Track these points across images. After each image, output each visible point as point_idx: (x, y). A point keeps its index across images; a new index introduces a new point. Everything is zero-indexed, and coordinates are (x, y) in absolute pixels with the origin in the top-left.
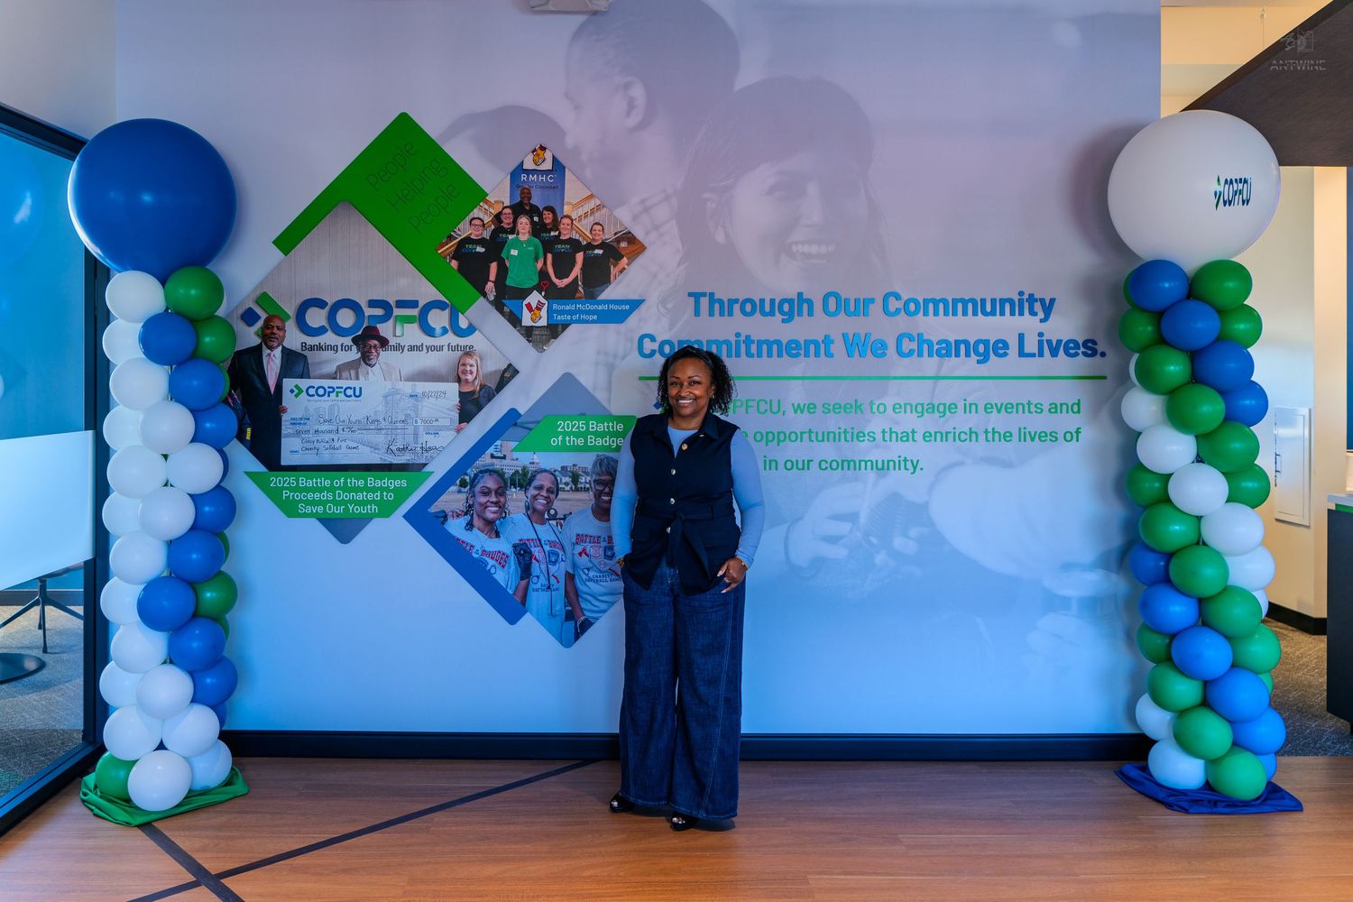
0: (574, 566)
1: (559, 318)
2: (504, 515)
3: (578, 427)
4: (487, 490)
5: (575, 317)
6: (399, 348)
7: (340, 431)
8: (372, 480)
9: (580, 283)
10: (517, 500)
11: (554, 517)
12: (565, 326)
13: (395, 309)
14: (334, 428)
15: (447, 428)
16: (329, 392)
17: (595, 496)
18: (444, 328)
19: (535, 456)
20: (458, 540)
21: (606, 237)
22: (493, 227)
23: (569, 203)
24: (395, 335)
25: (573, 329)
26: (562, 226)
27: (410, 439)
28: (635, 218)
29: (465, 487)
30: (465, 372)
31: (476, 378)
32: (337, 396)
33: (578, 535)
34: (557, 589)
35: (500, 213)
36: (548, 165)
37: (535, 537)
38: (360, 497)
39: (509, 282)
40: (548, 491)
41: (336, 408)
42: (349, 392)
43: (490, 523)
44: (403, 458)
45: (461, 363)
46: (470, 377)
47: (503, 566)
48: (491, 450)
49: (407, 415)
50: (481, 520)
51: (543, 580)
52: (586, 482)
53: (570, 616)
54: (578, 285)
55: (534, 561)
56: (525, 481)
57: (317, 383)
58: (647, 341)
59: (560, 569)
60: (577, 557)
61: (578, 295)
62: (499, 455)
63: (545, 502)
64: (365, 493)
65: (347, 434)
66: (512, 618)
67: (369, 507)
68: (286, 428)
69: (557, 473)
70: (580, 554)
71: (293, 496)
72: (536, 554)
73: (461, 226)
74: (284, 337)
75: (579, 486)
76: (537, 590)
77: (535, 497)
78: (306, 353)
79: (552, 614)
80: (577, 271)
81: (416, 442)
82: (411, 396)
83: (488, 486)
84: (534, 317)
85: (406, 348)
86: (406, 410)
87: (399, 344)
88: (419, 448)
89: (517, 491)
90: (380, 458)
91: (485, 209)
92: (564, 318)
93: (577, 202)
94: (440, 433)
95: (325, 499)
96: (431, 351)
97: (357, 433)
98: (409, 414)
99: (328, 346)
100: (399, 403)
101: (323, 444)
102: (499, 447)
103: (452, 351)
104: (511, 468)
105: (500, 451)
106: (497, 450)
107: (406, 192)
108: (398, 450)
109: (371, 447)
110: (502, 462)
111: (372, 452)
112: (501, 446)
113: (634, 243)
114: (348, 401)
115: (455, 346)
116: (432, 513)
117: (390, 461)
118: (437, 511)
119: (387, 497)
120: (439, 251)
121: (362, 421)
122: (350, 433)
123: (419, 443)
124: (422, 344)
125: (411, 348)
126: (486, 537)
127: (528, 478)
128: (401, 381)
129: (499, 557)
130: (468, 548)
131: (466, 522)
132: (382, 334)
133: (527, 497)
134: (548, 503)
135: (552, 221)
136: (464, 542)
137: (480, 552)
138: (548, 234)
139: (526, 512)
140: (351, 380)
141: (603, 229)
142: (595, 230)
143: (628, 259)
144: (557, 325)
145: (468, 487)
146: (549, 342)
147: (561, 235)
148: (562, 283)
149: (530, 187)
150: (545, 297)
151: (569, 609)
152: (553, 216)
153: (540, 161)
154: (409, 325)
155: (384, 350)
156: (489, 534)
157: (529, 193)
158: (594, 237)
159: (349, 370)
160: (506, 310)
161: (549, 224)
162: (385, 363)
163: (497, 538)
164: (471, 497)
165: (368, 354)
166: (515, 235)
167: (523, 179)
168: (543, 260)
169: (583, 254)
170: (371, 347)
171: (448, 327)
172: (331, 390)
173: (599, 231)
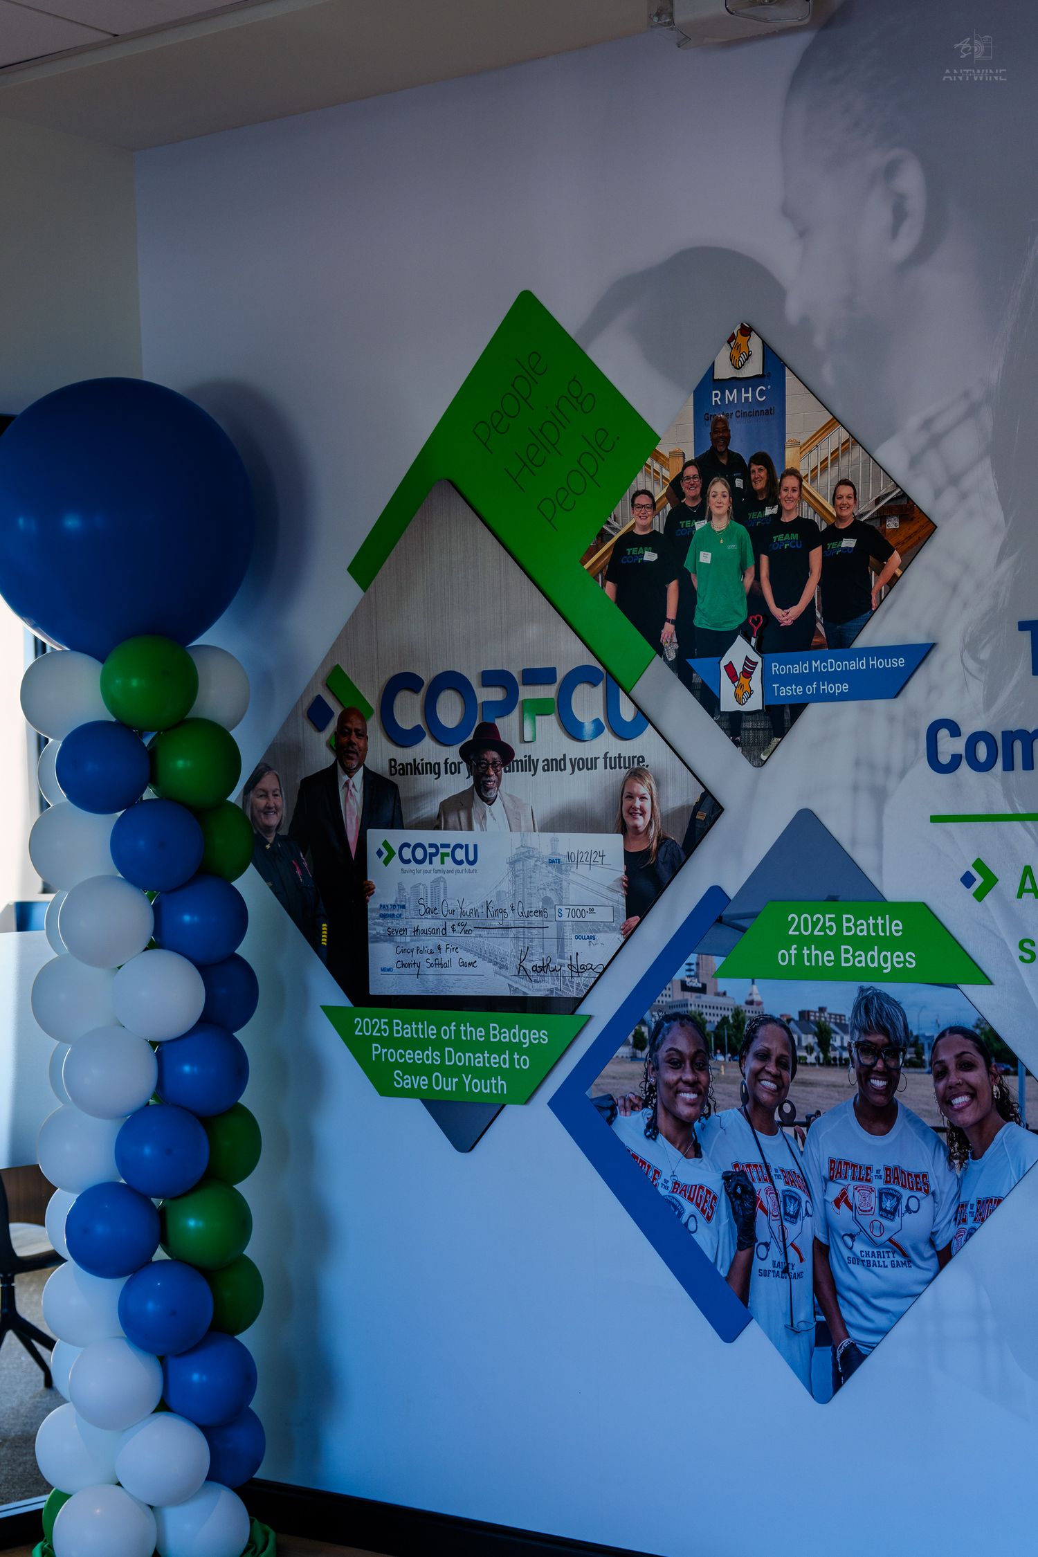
0: (828, 1227)
1: (784, 691)
2: (706, 1111)
3: (823, 928)
4: (676, 1057)
5: (811, 689)
6: (529, 765)
7: (449, 930)
8: (500, 1030)
9: (818, 615)
10: (727, 1080)
11: (789, 1120)
12: (797, 709)
13: (521, 688)
14: (438, 924)
15: (606, 927)
16: (432, 855)
17: (859, 1076)
18: (597, 721)
19: (755, 987)
20: (635, 1156)
21: (862, 510)
22: (669, 507)
23: (795, 443)
24: (523, 741)
25: (814, 712)
26: (784, 494)
27: (552, 948)
28: (914, 462)
29: (642, 1049)
30: (632, 812)
31: (650, 823)
32: (443, 862)
33: (832, 1161)
34: (800, 1275)
35: (679, 478)
36: (754, 368)
37: (759, 1160)
38: (480, 1060)
39: (700, 621)
40: (780, 1062)
41: (442, 884)
42: (460, 854)
43: (684, 1125)
44: (543, 986)
45: (626, 794)
46: (641, 822)
47: (709, 1218)
48: (681, 974)
49: (546, 900)
50: (670, 1118)
51: (775, 1254)
52: (843, 1048)
53: (825, 1334)
54: (815, 619)
55: (759, 1211)
56: (739, 1040)
57: (413, 836)
58: (943, 734)
59: (803, 1232)
60: (832, 1208)
61: (816, 640)
62: (695, 983)
63: (772, 1086)
64: (486, 1055)
65: (457, 937)
66: (729, 1330)
67: (493, 1081)
68: (375, 927)
69: (792, 1025)
70: (837, 1203)
71: (386, 1053)
72: (762, 1196)
73: (618, 511)
74: (366, 749)
75: (832, 1054)
76: (765, 1273)
77: (756, 1076)
78: (397, 779)
79: (792, 1329)
80: (811, 589)
81: (561, 957)
82: (551, 861)
83: (680, 1048)
84: (740, 692)
85: (540, 765)
86: (544, 889)
87: (530, 756)
88: (566, 965)
89: (727, 1060)
90: (509, 985)
91: (655, 471)
92: (792, 690)
93: (809, 438)
94: (597, 936)
95: (430, 1062)
96: (579, 769)
97: (473, 935)
98: (550, 898)
99: (426, 764)
100: (533, 874)
101: (427, 956)
102: (694, 967)
103: (611, 768)
104: (716, 1011)
105: (697, 976)
106: (692, 973)
107: (532, 450)
108: (534, 969)
109: (495, 964)
110: (700, 997)
111: (496, 973)
112: (698, 964)
113: (912, 519)
114: (458, 871)
115: (615, 758)
116: (592, 1100)
117: (524, 992)
118: (601, 1094)
119: (519, 1064)
120: (586, 566)
121: (480, 911)
122: (463, 934)
123: (566, 956)
124: (565, 755)
125: (548, 765)
126: (679, 1154)
127: (745, 1033)
128: (534, 831)
129: (701, 1196)
130: (651, 1174)
131: (647, 1121)
132: (504, 738)
133: (744, 1075)
134: (779, 1089)
135: (767, 485)
136: (643, 1162)
137: (670, 1185)
138: (760, 513)
139: (744, 1105)
140: (462, 830)
141: (855, 493)
142: (841, 497)
143: (901, 555)
144: (783, 706)
145: (647, 1050)
146: (769, 744)
147: (784, 514)
148: (787, 616)
149: (727, 415)
150: (759, 649)
151: (822, 1318)
152: (769, 473)
153: (743, 358)
154: (543, 717)
155: (507, 769)
156: (683, 1147)
157: (727, 430)
158: (839, 512)
159: (458, 811)
160: (696, 679)
161: (761, 490)
162: (510, 796)
163: (696, 1156)
164: (653, 1069)
165: (484, 779)
166: (706, 521)
167: (716, 401)
168: (753, 569)
169: (823, 550)
170: (488, 764)
171: (602, 720)
172: (433, 850)
173: (849, 497)
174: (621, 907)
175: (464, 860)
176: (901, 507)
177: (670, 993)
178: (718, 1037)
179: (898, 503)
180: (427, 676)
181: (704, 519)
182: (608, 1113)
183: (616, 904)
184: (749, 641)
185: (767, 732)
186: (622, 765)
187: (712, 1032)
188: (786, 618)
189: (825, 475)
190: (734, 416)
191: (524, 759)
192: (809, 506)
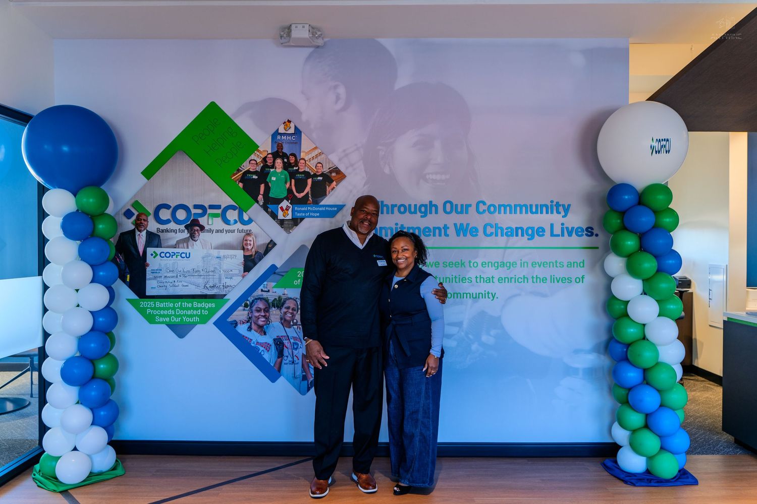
2: (268, 323)
4: (259, 309)
5: (307, 214)
6: (210, 231)
7: (179, 276)
8: (196, 303)
10: (275, 315)
12: (302, 219)
13: (208, 210)
14: (174, 275)
15: (236, 275)
16: (172, 255)
18: (235, 220)
19: (286, 291)
20: (243, 336)
21: (324, 170)
22: (262, 165)
23: (304, 152)
24: (208, 224)
26: (300, 164)
27: (217, 281)
28: (340, 160)
29: (247, 307)
30: (246, 245)
31: (253, 248)
32: (177, 257)
34: (298, 363)
35: (266, 157)
36: (292, 131)
37: (285, 335)
38: (189, 312)
39: (271, 195)
40: (293, 309)
41: (176, 264)
42: (183, 255)
43: (261, 327)
44: (213, 291)
45: (244, 240)
46: (250, 247)
47: (268, 351)
48: (261, 287)
49: (215, 268)
50: (256, 326)
51: (290, 359)
53: (304, 378)
54: (309, 197)
55: (285, 348)
56: (280, 304)
57: (165, 250)
59: (299, 352)
61: (309, 202)
62: (266, 290)
63: (291, 316)
64: (192, 311)
65: (182, 278)
66: (273, 379)
67: (194, 318)
68: (149, 275)
69: (297, 300)
71: (153, 312)
72: (286, 344)
73: (244, 164)
74: (148, 225)
76: (286, 364)
77: (285, 313)
78: (159, 234)
79: (295, 377)
80: (308, 189)
81: (220, 282)
82: (217, 257)
83: (260, 307)
84: (284, 214)
85: (214, 231)
86: (215, 265)
87: (210, 229)
88: (222, 286)
89: (276, 309)
90: (200, 291)
93: (308, 151)
94: (233, 278)
95: (170, 314)
96: (228, 233)
97: (188, 278)
99: (172, 230)
100: (211, 261)
101: (169, 284)
103: (240, 233)
104: (272, 297)
105: (266, 288)
107: (214, 145)
108: (210, 287)
109: (196, 286)
110: (267, 293)
111: (196, 288)
112: (267, 285)
114: (183, 260)
115: (241, 230)
116: (229, 322)
117: (206, 293)
118: (232, 320)
119: (204, 313)
120: (233, 178)
121: (190, 271)
122: (184, 277)
123: (222, 283)
124: (223, 229)
125: (217, 231)
126: (259, 335)
127: (282, 302)
128: (212, 249)
129: (266, 345)
130: (249, 340)
131: (248, 327)
132: (201, 223)
133: (281, 313)
134: (292, 316)
135: (295, 161)
136: (246, 338)
137: (255, 343)
138: (292, 168)
139: (281, 320)
140: (184, 248)
141: (322, 166)
142: (318, 167)
143: (336, 182)
144: (297, 219)
145: (249, 308)
146: (293, 228)
147: (300, 169)
148: (300, 196)
149: (282, 142)
150: (290, 203)
151: (305, 374)
152: (295, 158)
153: (288, 128)
154: (216, 218)
155: (202, 232)
156: (260, 333)
157: (282, 146)
158: (317, 170)
159: (183, 243)
160: (269, 210)
161: (293, 163)
162: (203, 239)
163: (264, 335)
164: (251, 313)
165: (194, 234)
166: (274, 169)
167: (279, 138)
168: (289, 183)
169: (312, 180)
170: (195, 231)
171: (237, 220)
173: (320, 167)
175: (185, 257)
177: (257, 292)
178: (272, 303)
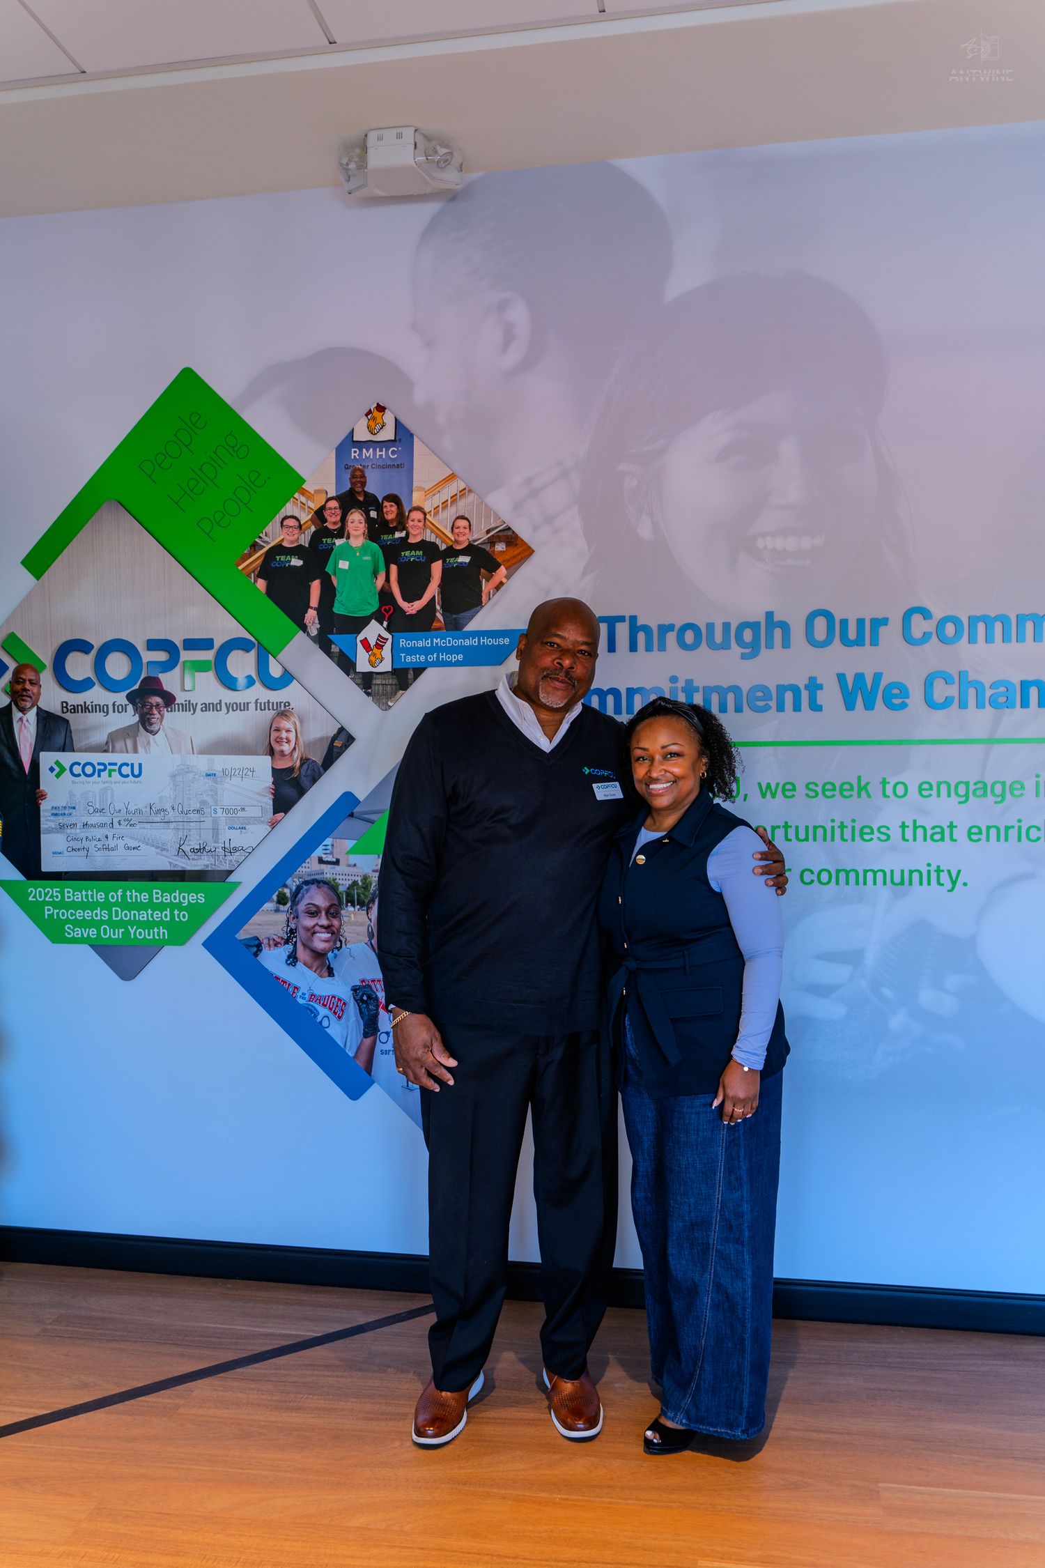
2: (338, 945)
4: (313, 909)
5: (432, 657)
6: (189, 707)
7: (116, 824)
8: (159, 893)
9: (438, 607)
10: (356, 924)
12: (419, 671)
13: (182, 652)
14: (107, 820)
15: (256, 820)
16: (100, 771)
18: (249, 677)
20: (277, 978)
21: (475, 537)
22: (313, 529)
23: (420, 489)
24: (183, 689)
25: (430, 674)
26: (411, 523)
27: (208, 836)
28: (517, 506)
29: (285, 904)
30: (279, 741)
31: (295, 748)
32: (110, 776)
35: (323, 508)
36: (388, 434)
38: (143, 916)
39: (338, 609)
41: (109, 792)
42: (126, 770)
43: (319, 955)
44: (200, 862)
45: (273, 728)
46: (286, 748)
47: (339, 1017)
48: (319, 852)
49: (203, 803)
50: (308, 952)
54: (435, 611)
55: (381, 1011)
56: (366, 896)
57: (83, 757)
61: (435, 625)
62: (330, 858)
65: (123, 829)
66: (354, 1092)
67: (156, 930)
71: (58, 913)
73: (269, 529)
74: (39, 693)
76: (386, 1052)
79: (408, 1087)
80: (433, 590)
81: (216, 842)
82: (208, 775)
83: (316, 903)
84: (373, 659)
85: (199, 707)
86: (202, 794)
87: (189, 701)
88: (220, 848)
89: (356, 910)
90: (169, 862)
91: (301, 502)
92: (416, 658)
93: (431, 486)
94: (247, 827)
95: (99, 918)
96: (233, 710)
97: (138, 827)
98: (206, 801)
99: (96, 705)
100: (192, 785)
101: (95, 843)
102: (329, 847)
103: (261, 710)
104: (347, 877)
105: (332, 853)
106: (328, 852)
107: (192, 483)
108: (192, 850)
109: (157, 847)
110: (334, 868)
111: (157, 854)
112: (333, 845)
113: (516, 545)
114: (125, 782)
115: (265, 703)
116: (240, 940)
117: (183, 867)
118: (248, 937)
119: (179, 917)
120: (240, 568)
121: (144, 810)
122: (128, 826)
123: (220, 841)
124: (220, 701)
125: (206, 707)
126: (315, 975)
127: (371, 891)
128: (193, 753)
129: (333, 1003)
130: (291, 990)
131: (288, 954)
132: (166, 687)
133: (370, 920)
135: (397, 516)
136: (284, 982)
137: (307, 996)
138: (391, 535)
139: (370, 940)
140: (127, 752)
141: (470, 525)
142: (458, 528)
143: (507, 569)
144: (407, 670)
145: (289, 904)
146: (395, 694)
147: (411, 537)
148: (412, 608)
149: (364, 466)
150: (388, 629)
152: (398, 508)
153: (378, 427)
154: (202, 674)
155: (169, 709)
156: (319, 971)
157: (363, 476)
158: (457, 538)
159: (125, 740)
160: (334, 649)
161: (392, 521)
162: (172, 729)
163: (329, 976)
164: (294, 918)
165: (149, 716)
166: (345, 540)
167: (355, 456)
168: (384, 575)
169: (443, 563)
170: (152, 706)
171: (254, 676)
172: (102, 767)
173: (465, 528)
174: (268, 807)
175: (130, 774)
176: (507, 536)
177: (309, 865)
179: (505, 533)
180: (97, 643)
181: (343, 538)
182: (255, 949)
183: (264, 805)
184: (381, 624)
185: (394, 687)
186: (271, 708)
187: (345, 892)
188: (411, 609)
189: (446, 512)
190: (370, 466)
191: (184, 703)
192: (431, 532)
